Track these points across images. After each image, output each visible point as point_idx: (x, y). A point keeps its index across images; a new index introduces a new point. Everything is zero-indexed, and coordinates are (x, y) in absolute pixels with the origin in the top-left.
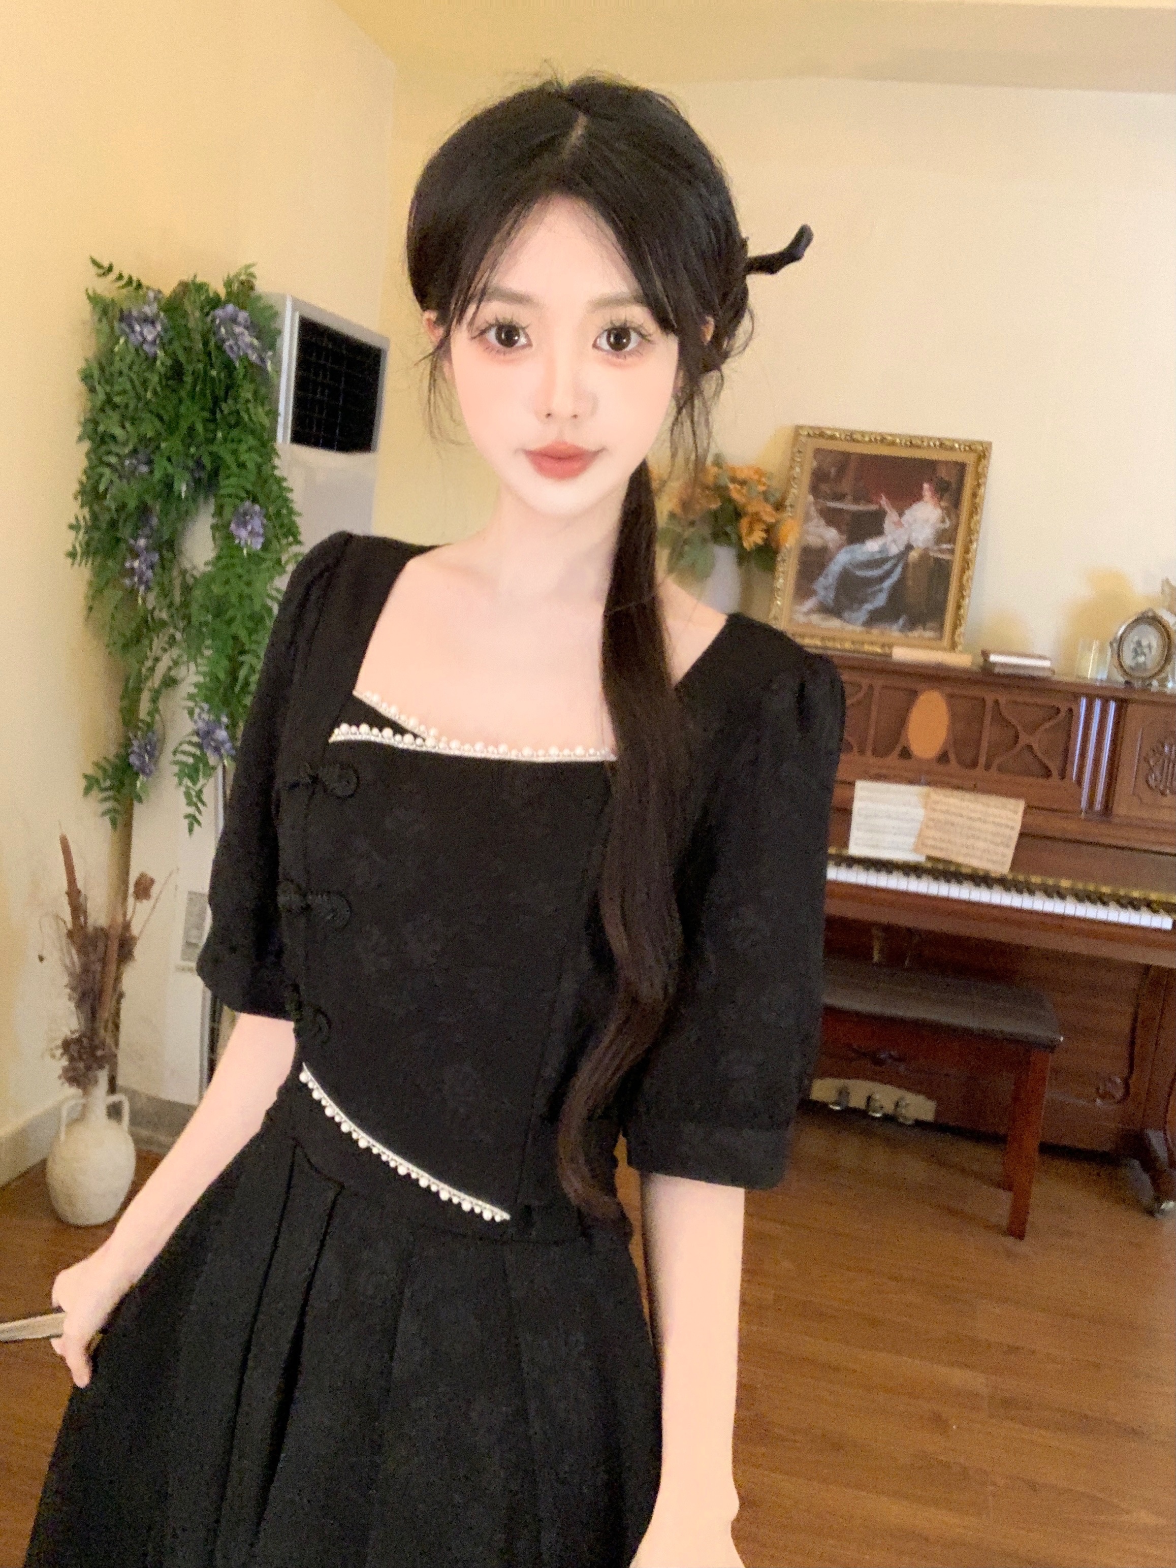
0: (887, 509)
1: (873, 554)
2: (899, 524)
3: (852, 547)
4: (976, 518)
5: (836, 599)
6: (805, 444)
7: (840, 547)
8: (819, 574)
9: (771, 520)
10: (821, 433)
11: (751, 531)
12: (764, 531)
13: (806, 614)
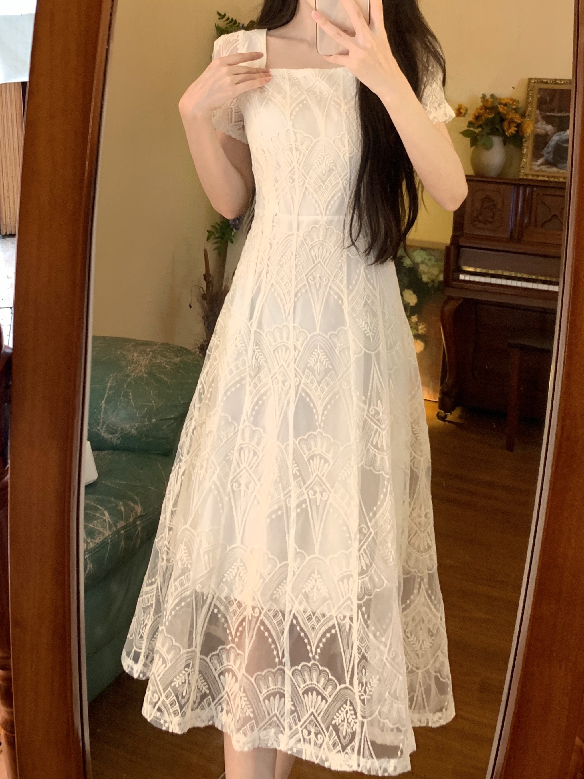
3: (559, 133)
5: (554, 158)
6: (534, 87)
8: (545, 147)
9: (519, 122)
10: (541, 81)
11: (509, 128)
12: (516, 127)
13: (539, 166)
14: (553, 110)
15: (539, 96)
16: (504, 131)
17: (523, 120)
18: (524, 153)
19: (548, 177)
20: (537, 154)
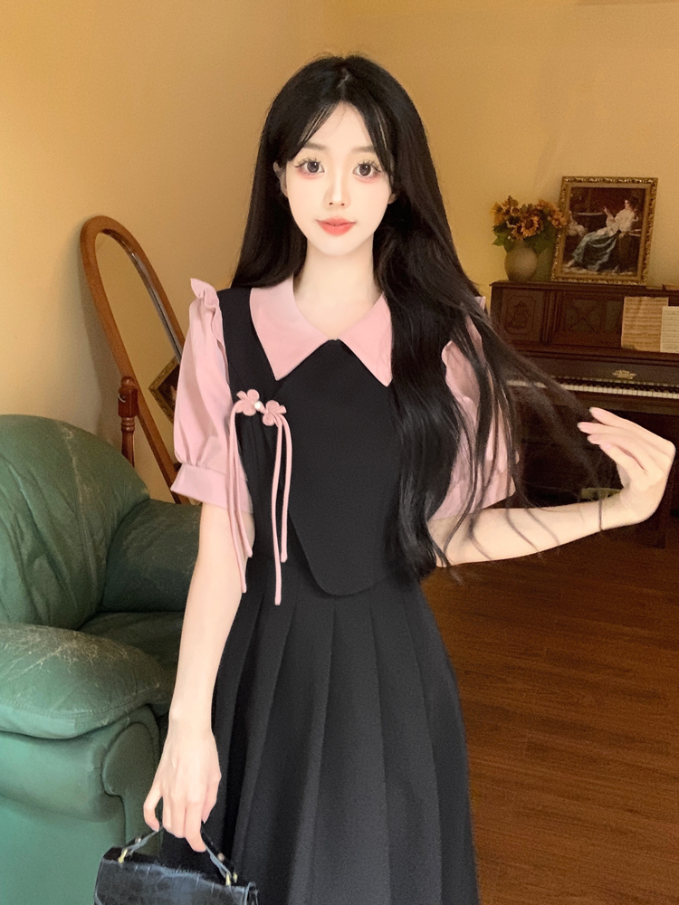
0: (607, 214)
1: (601, 236)
2: (613, 221)
3: (590, 233)
4: (651, 216)
5: (583, 260)
6: (567, 186)
7: (584, 234)
8: (575, 248)
10: (574, 180)
13: (569, 268)
14: (584, 210)
15: (572, 195)
18: (556, 255)
19: (578, 279)
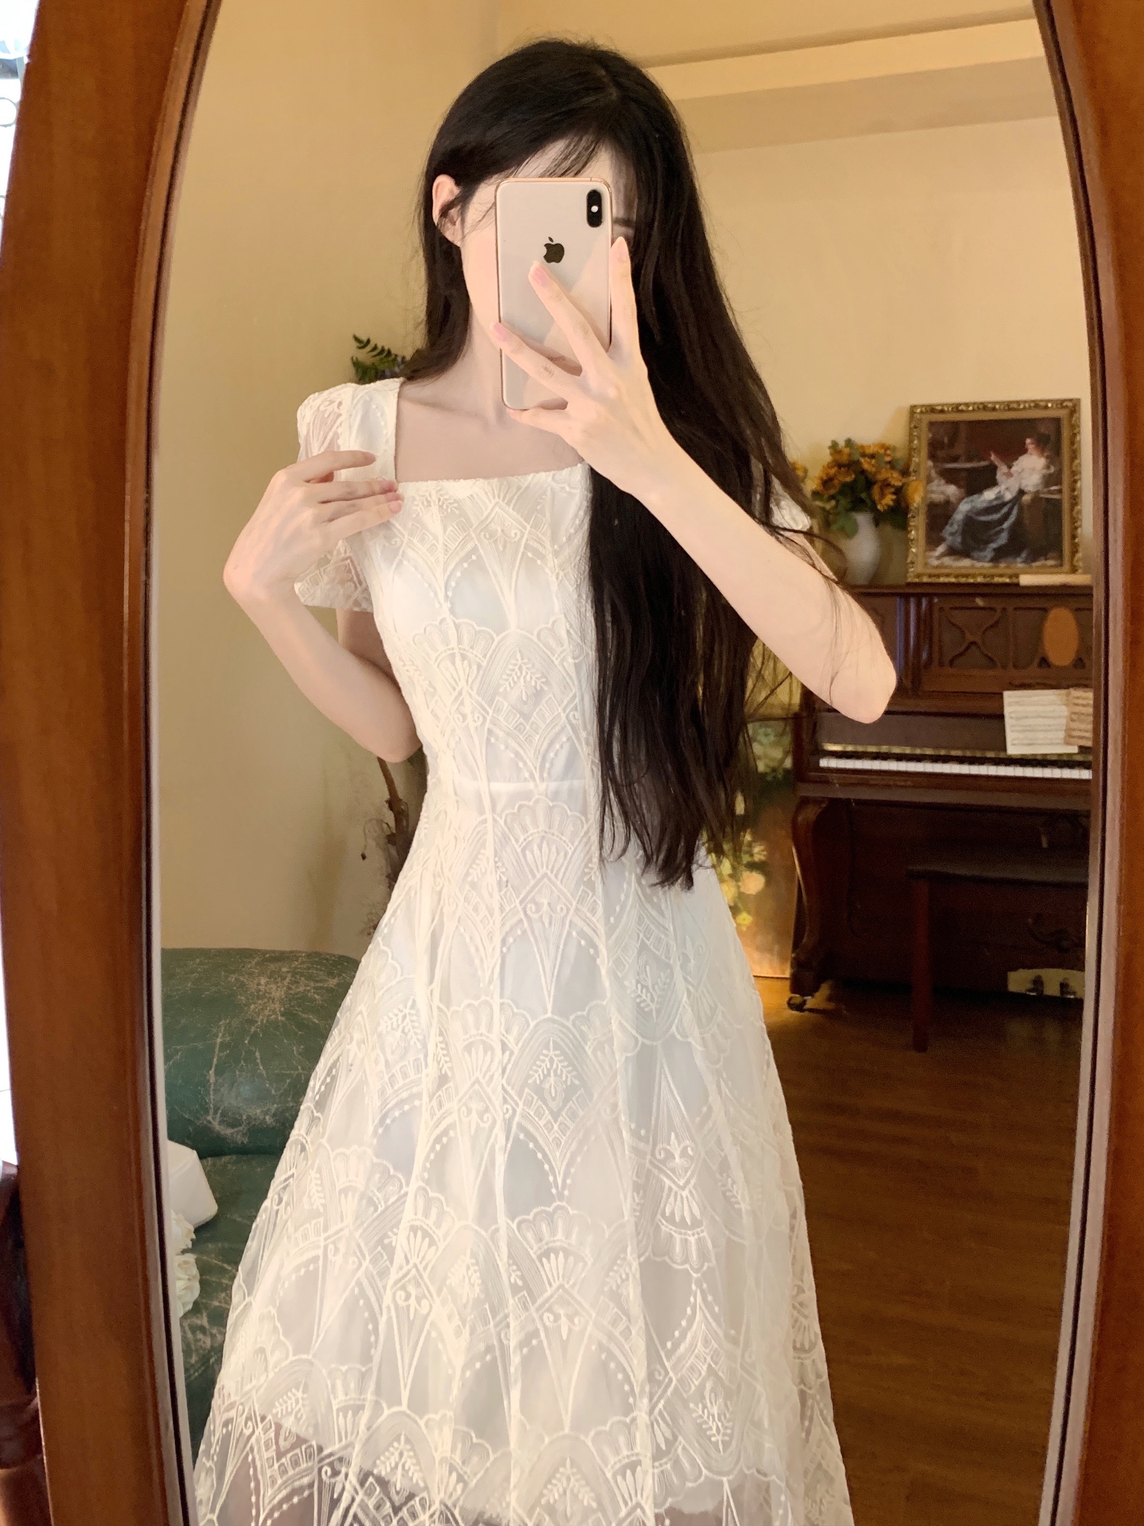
0: (997, 463)
1: (991, 501)
2: (1009, 475)
3: (971, 498)
4: (1075, 463)
5: (963, 542)
6: (920, 420)
7: (960, 500)
8: (946, 524)
9: (899, 484)
10: (932, 409)
11: (883, 495)
12: (894, 493)
13: (938, 558)
14: (955, 459)
15: (930, 435)
16: (874, 504)
17: (904, 480)
18: (912, 537)
19: (956, 576)
20: (933, 538)
